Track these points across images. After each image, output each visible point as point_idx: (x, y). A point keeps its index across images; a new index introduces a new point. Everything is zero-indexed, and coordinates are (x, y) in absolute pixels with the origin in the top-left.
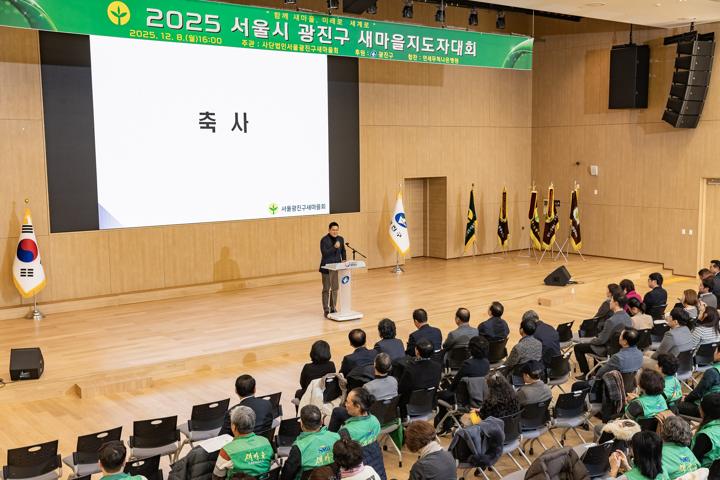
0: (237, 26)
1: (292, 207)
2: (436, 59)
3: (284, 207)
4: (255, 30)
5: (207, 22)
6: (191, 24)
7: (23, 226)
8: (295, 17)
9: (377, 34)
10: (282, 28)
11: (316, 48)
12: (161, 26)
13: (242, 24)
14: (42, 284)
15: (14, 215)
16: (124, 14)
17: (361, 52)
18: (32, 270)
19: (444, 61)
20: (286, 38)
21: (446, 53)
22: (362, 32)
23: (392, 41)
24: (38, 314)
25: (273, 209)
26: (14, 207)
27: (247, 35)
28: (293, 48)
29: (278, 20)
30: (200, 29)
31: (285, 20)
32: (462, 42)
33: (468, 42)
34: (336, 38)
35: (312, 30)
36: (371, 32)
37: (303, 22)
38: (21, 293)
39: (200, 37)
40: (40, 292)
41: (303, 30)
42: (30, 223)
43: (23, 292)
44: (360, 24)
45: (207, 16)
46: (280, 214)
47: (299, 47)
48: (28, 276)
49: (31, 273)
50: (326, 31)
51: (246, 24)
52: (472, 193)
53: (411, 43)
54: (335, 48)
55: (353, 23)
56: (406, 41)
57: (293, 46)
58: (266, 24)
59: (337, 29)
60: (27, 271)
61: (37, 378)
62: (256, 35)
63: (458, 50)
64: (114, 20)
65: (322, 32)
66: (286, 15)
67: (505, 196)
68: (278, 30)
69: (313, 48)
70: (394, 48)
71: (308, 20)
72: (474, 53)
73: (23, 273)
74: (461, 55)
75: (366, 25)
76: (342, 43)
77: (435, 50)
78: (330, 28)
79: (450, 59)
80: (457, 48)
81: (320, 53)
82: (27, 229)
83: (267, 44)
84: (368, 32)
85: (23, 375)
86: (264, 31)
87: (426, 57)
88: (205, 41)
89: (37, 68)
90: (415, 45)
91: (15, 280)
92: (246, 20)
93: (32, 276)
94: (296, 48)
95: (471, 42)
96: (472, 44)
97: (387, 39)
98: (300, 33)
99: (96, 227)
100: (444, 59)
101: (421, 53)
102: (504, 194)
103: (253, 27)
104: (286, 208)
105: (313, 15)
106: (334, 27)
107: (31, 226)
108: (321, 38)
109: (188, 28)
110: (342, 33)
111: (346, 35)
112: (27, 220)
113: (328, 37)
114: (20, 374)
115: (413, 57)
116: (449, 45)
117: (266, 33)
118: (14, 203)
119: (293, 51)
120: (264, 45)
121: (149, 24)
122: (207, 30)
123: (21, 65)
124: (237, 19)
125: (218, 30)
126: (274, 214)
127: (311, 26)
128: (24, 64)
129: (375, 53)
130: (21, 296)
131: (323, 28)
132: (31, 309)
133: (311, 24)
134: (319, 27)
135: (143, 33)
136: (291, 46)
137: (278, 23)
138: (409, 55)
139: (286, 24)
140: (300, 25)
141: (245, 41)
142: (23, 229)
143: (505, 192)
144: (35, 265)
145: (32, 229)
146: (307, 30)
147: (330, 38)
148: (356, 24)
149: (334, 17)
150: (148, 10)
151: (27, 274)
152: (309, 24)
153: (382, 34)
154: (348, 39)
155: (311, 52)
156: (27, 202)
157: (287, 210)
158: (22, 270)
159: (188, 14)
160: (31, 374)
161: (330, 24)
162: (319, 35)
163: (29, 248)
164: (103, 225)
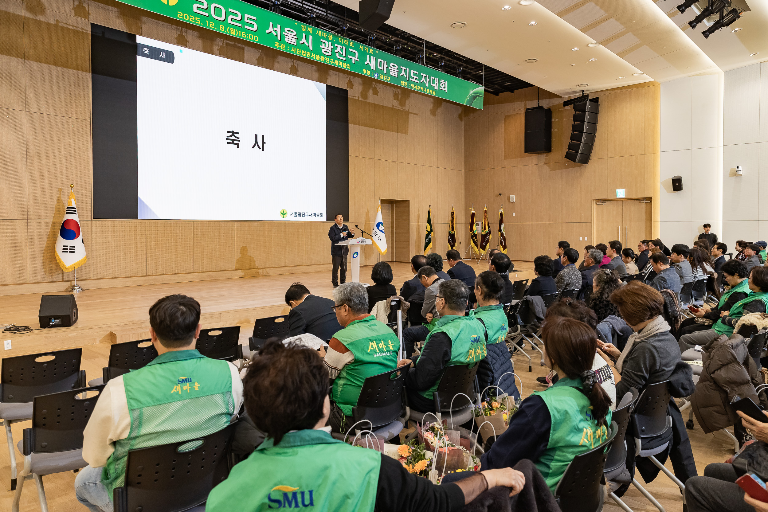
1: (298, 214)
3: (292, 213)
7: (67, 208)
14: (83, 260)
15: (60, 200)
18: (74, 247)
22: (368, 56)
23: (390, 68)
24: (78, 288)
25: (284, 214)
26: (60, 193)
36: (374, 58)
38: (62, 267)
40: (81, 267)
42: (74, 206)
43: (64, 266)
44: (367, 49)
46: (289, 218)
48: (70, 252)
49: (72, 249)
52: (429, 211)
60: (69, 248)
61: (70, 325)
67: (453, 214)
70: (391, 73)
73: (65, 249)
75: (371, 51)
82: (70, 210)
85: (54, 322)
89: (88, 76)
91: (57, 255)
93: (74, 252)
97: (386, 66)
99: (135, 216)
101: (410, 82)
102: (453, 213)
104: (294, 213)
107: (75, 208)
112: (71, 202)
114: (50, 321)
118: (60, 190)
123: (73, 71)
126: (284, 217)
128: (76, 71)
130: (62, 271)
132: (71, 284)
138: (402, 81)
142: (67, 211)
143: (453, 211)
144: (77, 243)
145: (76, 211)
148: (364, 49)
151: (69, 250)
153: (382, 61)
156: (72, 187)
157: (294, 215)
158: (64, 246)
160: (62, 321)
163: (72, 228)
164: (142, 215)
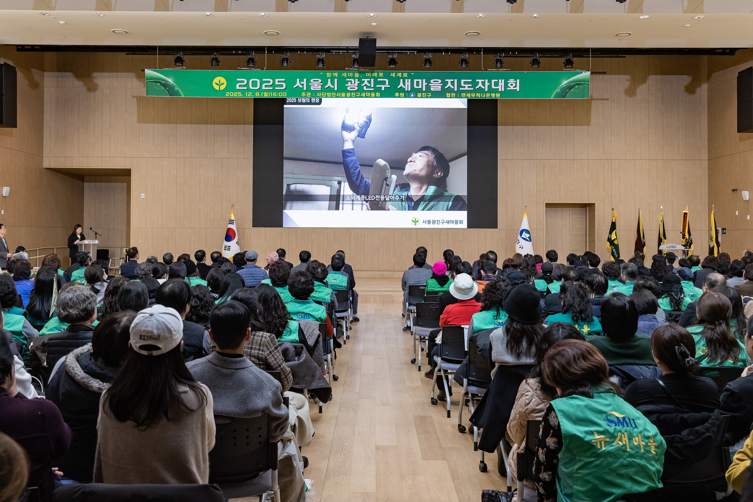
0: (298, 84)
2: (476, 95)
4: (311, 86)
5: (277, 83)
6: (265, 86)
8: (343, 75)
9: (415, 81)
10: (332, 83)
11: (361, 94)
12: (246, 88)
13: (302, 83)
16: (223, 84)
17: (400, 94)
19: (484, 96)
20: (336, 89)
21: (486, 90)
27: (305, 89)
28: (341, 95)
29: (329, 78)
30: (272, 88)
31: (335, 77)
32: (503, 81)
33: (510, 80)
34: (377, 86)
35: (357, 82)
37: (350, 78)
39: (271, 93)
41: (349, 83)
45: (277, 80)
47: (346, 94)
50: (369, 82)
51: (305, 83)
53: (449, 84)
54: (377, 93)
55: (393, 75)
56: (444, 83)
57: (341, 94)
58: (320, 81)
59: (379, 80)
62: (312, 89)
63: (499, 87)
64: (217, 87)
65: (366, 83)
66: (336, 74)
68: (329, 84)
69: (358, 94)
71: (354, 76)
72: (518, 88)
74: (503, 90)
76: (383, 89)
77: (474, 88)
78: (372, 80)
79: (490, 95)
80: (498, 86)
81: (364, 97)
83: (320, 94)
84: (406, 80)
86: (318, 86)
87: (464, 94)
88: (274, 95)
90: (453, 85)
92: (305, 80)
94: (343, 95)
95: (514, 80)
96: (515, 82)
98: (347, 85)
100: (484, 95)
103: (310, 84)
105: (358, 72)
106: (375, 79)
108: (365, 88)
109: (264, 88)
110: (384, 83)
111: (387, 83)
113: (371, 86)
115: (451, 95)
116: (489, 84)
117: (320, 87)
119: (341, 97)
120: (318, 95)
121: (238, 88)
122: (276, 88)
124: (298, 80)
125: (284, 87)
127: (357, 80)
129: (414, 94)
131: (366, 80)
133: (357, 78)
134: (363, 80)
135: (234, 94)
136: (340, 94)
137: (329, 80)
138: (447, 94)
139: (336, 80)
140: (347, 80)
141: (304, 93)
146: (353, 82)
147: (372, 86)
149: (376, 72)
150: (238, 80)
152: (354, 78)
154: (389, 86)
155: (356, 97)
159: (264, 80)
161: (372, 77)
162: (362, 85)
